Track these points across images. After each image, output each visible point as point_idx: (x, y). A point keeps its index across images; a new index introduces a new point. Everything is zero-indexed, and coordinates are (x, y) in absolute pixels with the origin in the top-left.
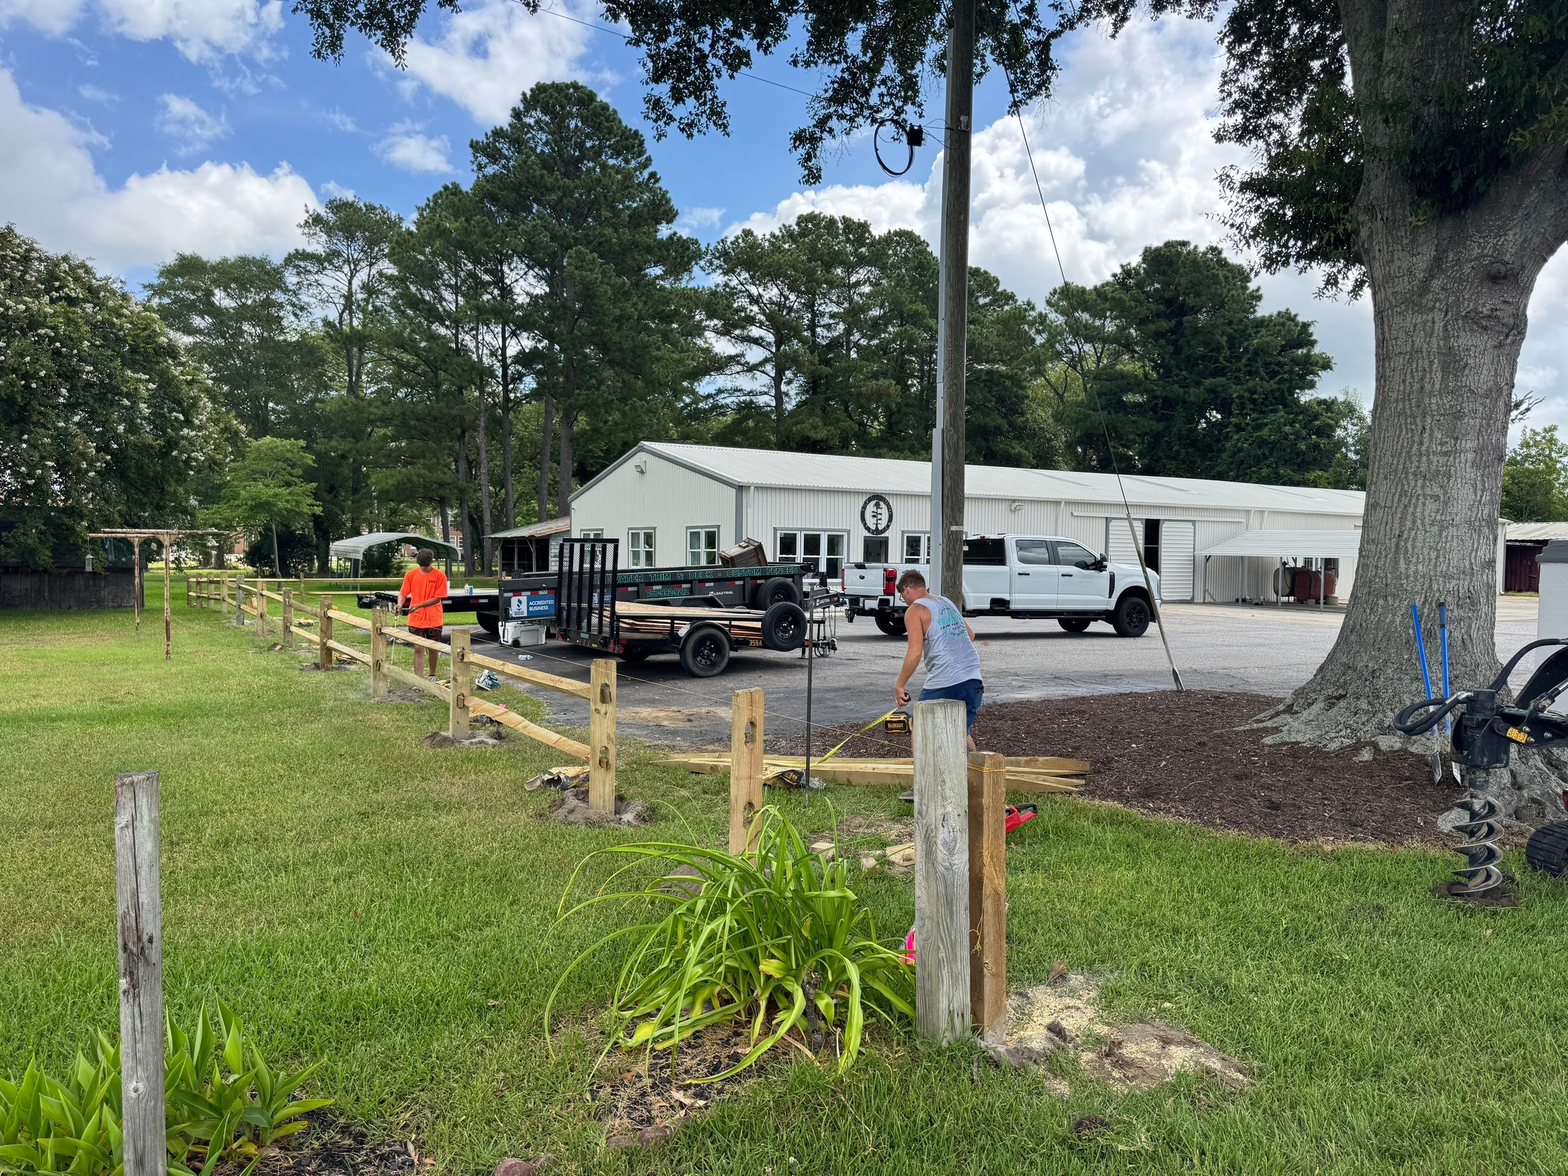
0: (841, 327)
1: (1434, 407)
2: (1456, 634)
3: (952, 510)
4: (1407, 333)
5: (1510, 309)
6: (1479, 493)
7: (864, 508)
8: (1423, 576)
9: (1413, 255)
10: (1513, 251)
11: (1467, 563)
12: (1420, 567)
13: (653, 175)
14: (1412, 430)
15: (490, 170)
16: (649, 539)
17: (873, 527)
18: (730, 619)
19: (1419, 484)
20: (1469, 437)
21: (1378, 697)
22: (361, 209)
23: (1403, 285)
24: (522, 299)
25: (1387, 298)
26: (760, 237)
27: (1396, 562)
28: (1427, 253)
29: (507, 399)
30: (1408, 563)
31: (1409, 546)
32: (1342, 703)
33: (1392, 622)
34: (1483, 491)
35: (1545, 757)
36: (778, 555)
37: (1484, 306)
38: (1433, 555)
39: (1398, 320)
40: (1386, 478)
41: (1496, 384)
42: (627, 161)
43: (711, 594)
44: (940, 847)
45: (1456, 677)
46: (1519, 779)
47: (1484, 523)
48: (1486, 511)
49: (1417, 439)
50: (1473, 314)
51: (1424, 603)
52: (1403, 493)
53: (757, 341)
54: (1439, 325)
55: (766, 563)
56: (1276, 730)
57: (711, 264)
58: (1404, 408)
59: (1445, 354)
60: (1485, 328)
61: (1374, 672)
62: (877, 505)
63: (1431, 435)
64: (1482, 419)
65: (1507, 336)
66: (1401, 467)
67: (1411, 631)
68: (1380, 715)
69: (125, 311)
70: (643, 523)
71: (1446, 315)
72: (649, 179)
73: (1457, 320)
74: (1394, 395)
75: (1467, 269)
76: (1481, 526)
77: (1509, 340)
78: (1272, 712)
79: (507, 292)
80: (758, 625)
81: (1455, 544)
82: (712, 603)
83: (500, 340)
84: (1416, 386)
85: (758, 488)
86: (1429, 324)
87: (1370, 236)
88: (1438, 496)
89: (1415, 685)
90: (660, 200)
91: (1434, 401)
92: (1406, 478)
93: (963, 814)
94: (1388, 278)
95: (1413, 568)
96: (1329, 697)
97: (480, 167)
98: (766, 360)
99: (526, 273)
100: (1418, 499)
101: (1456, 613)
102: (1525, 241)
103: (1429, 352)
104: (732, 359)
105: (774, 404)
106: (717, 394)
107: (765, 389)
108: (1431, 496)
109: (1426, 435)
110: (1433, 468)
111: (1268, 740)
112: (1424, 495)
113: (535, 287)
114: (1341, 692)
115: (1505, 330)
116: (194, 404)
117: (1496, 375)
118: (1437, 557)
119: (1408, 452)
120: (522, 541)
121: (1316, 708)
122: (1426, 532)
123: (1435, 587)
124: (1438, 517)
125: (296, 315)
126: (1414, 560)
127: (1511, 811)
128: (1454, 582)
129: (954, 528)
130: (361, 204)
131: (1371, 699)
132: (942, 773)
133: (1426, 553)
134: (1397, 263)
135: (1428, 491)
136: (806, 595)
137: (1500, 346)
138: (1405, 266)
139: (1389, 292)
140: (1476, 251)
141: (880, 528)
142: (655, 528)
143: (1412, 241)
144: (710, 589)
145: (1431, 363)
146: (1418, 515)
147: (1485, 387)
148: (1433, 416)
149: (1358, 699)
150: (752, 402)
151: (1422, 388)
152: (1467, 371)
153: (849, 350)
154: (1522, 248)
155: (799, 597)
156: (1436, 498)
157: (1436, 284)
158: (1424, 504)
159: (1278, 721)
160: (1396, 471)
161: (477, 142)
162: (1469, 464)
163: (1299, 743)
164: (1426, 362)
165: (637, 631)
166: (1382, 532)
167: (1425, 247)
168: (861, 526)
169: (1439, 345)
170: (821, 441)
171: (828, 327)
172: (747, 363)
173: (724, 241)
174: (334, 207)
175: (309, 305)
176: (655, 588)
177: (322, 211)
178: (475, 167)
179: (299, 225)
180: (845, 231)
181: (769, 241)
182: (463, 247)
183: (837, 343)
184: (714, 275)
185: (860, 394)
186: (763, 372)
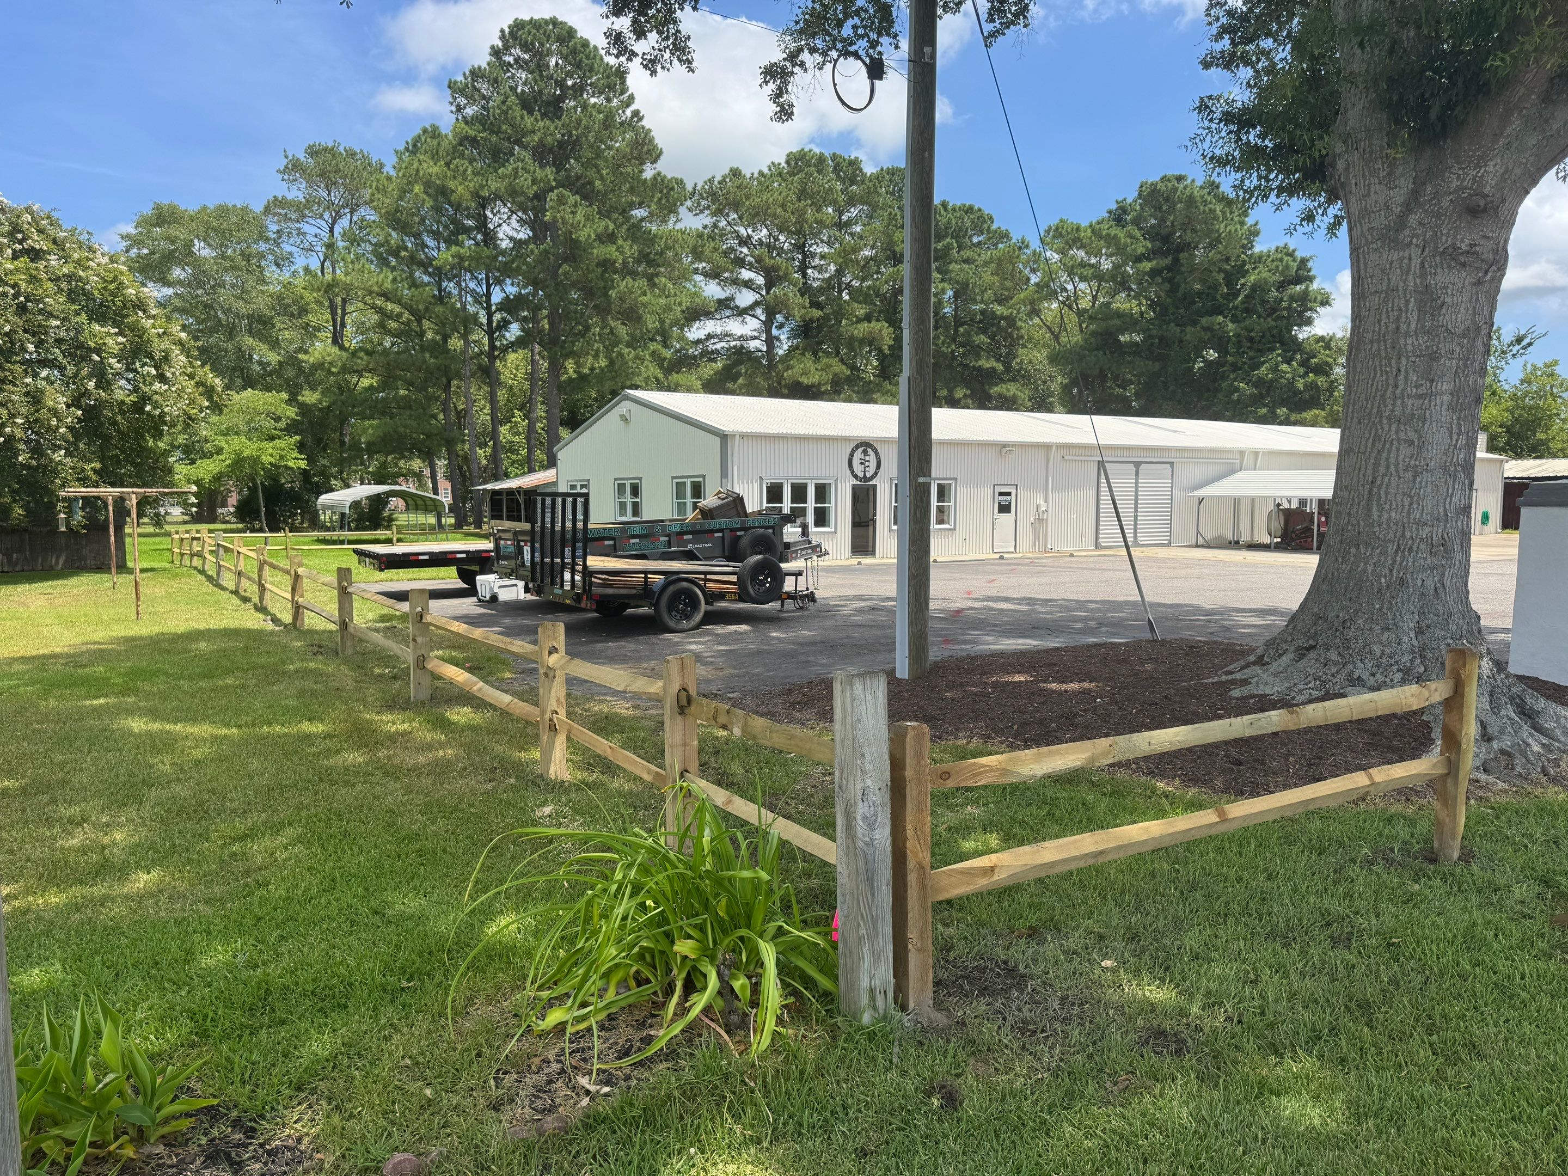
0: (832, 268)
1: (1410, 348)
2: (1429, 583)
3: (919, 461)
4: (1383, 271)
5: (1490, 244)
6: (1455, 437)
7: (852, 455)
8: (1396, 524)
9: (1390, 188)
10: (1493, 183)
11: (1441, 510)
12: (1393, 514)
13: (636, 113)
14: (1387, 373)
15: (470, 111)
16: (635, 490)
17: (861, 475)
18: (705, 573)
19: (1394, 427)
20: (1445, 379)
21: (1348, 648)
22: (340, 154)
23: (1380, 221)
24: (505, 244)
25: (1363, 235)
26: (748, 176)
27: (1369, 510)
28: (1405, 185)
29: (492, 347)
30: (1381, 510)
31: (1382, 493)
32: (1312, 654)
33: (1364, 570)
34: (1459, 435)
35: (1518, 706)
36: (765, 505)
37: (1462, 241)
38: (1407, 501)
39: (1373, 256)
40: (1360, 422)
41: (1474, 322)
42: (609, 100)
43: (690, 546)
44: (860, 823)
45: (1428, 626)
46: (1489, 730)
47: (1459, 468)
48: (1462, 456)
49: (1391, 382)
50: (1451, 250)
51: (1396, 551)
52: (1377, 437)
53: (748, 284)
54: (1416, 262)
55: (746, 515)
56: (1245, 682)
57: (699, 204)
58: (1379, 350)
59: (1421, 293)
60: (1464, 265)
61: (1344, 622)
62: (865, 452)
63: (1406, 378)
64: (1459, 359)
65: (1486, 273)
66: (1375, 410)
67: (1383, 580)
68: (1350, 666)
69: (91, 263)
70: (628, 472)
71: (1423, 251)
72: (632, 117)
73: (1434, 256)
74: (1369, 336)
75: (1445, 203)
76: (1456, 471)
77: (1488, 277)
78: (1242, 663)
79: (490, 237)
80: (734, 578)
81: (1429, 490)
82: (690, 556)
83: (484, 287)
84: (1392, 326)
85: (743, 436)
86: (1406, 261)
87: (1347, 169)
88: (1413, 442)
89: (1386, 635)
90: (644, 140)
91: (1409, 341)
92: (1380, 422)
93: (884, 787)
94: (1365, 212)
95: (1386, 516)
96: (1299, 648)
97: (459, 109)
98: (756, 304)
99: (509, 218)
100: (1392, 444)
101: (1429, 561)
102: (1506, 171)
103: (1405, 291)
104: (725, 304)
105: (765, 349)
106: (707, 340)
107: (755, 334)
108: (1406, 441)
109: (1401, 377)
110: (1408, 411)
111: (1236, 693)
112: (1399, 440)
113: (518, 231)
114: (1311, 642)
115: (1485, 266)
116: (166, 358)
117: (1474, 313)
118: (1411, 504)
119: (1383, 396)
120: (510, 492)
121: (1285, 659)
122: (1400, 478)
123: (1408, 534)
124: (1412, 462)
125: (277, 265)
126: (1387, 507)
127: (1478, 763)
128: (1427, 530)
129: (921, 480)
130: (342, 149)
131: (1341, 650)
132: (861, 747)
133: (1399, 499)
134: (1373, 197)
135: (1402, 435)
136: (787, 546)
137: (1479, 283)
138: (1381, 200)
139: (1365, 228)
140: (1455, 184)
141: (868, 475)
142: (640, 479)
143: (1390, 174)
144: (689, 541)
145: (1407, 302)
146: (1392, 460)
147: (1462, 327)
148: (1408, 357)
149: (1328, 650)
150: (742, 347)
151: (1398, 328)
152: (1444, 311)
153: (840, 292)
154: (1503, 179)
155: (780, 548)
156: (1411, 443)
157: (1413, 219)
158: (1398, 450)
159: (1248, 672)
160: (1370, 415)
161: (455, 82)
162: (1445, 407)
163: (1265, 695)
164: (1403, 301)
165: (610, 586)
166: (1355, 479)
167: (1402, 180)
168: (849, 473)
169: (1415, 283)
170: (813, 386)
171: (820, 269)
172: (737, 307)
173: (711, 181)
174: (313, 152)
175: (291, 254)
176: (632, 541)
177: (302, 156)
178: (454, 108)
179: (279, 171)
180: (835, 168)
181: (757, 179)
182: (443, 192)
183: (828, 285)
184: (701, 216)
185: (852, 338)
186: (753, 316)
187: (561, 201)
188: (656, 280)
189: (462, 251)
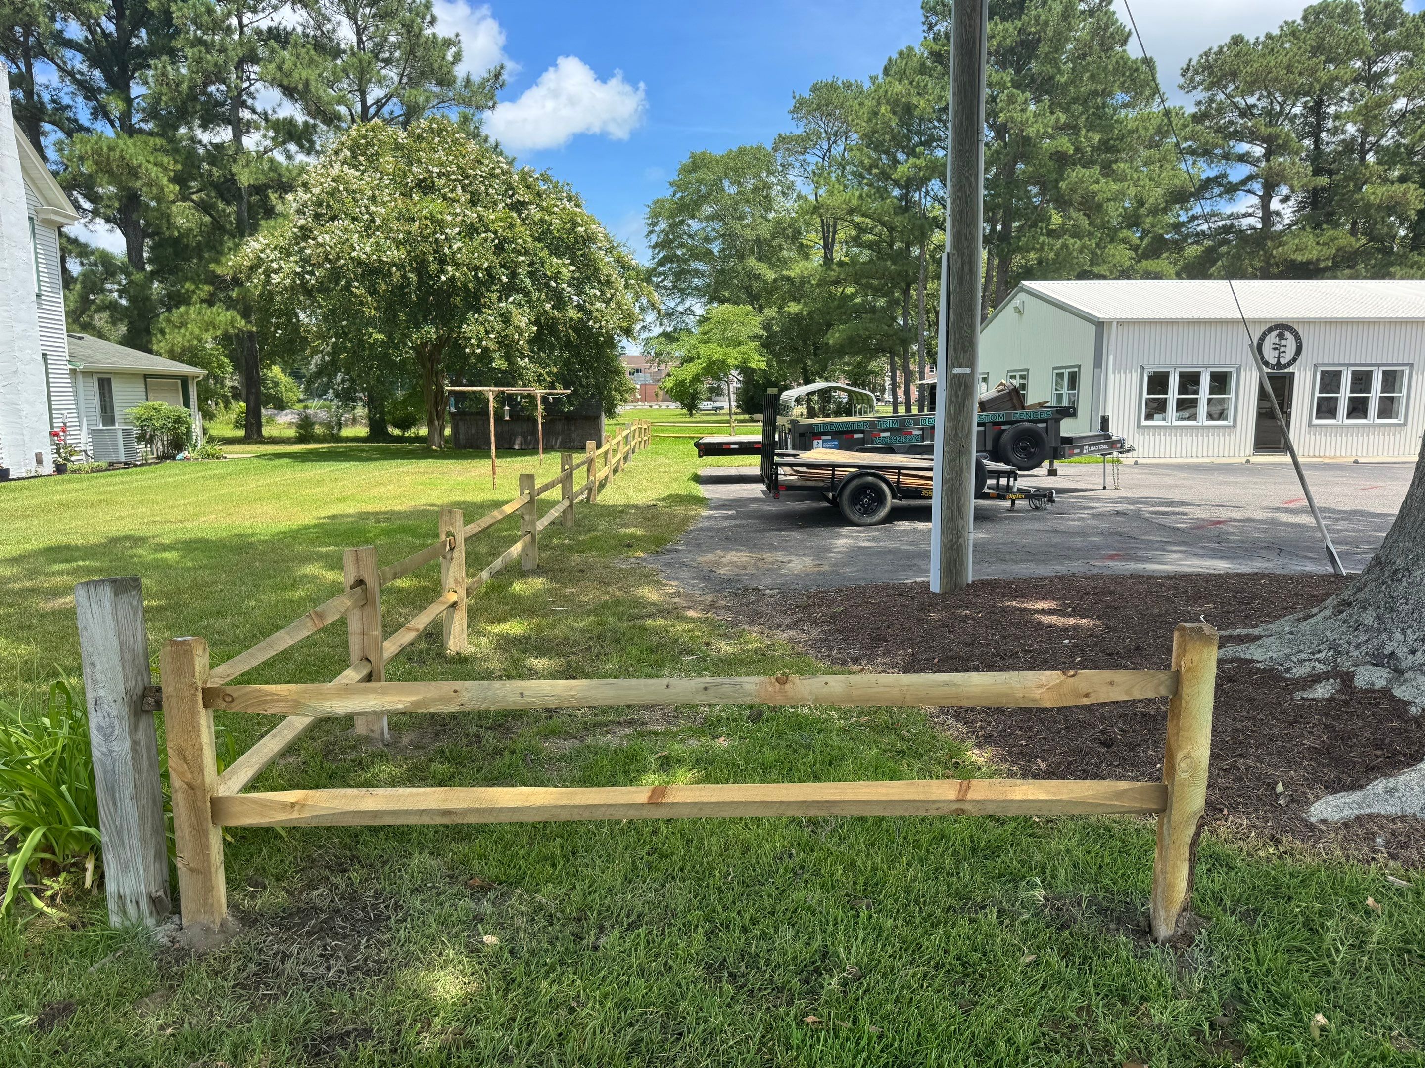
0: (1351, 128)
15: (940, 28)
17: (1273, 361)
18: (899, 468)
22: (839, 87)
26: (1252, 41)
44: (95, 732)
53: (1243, 158)
55: (1024, 407)
57: (1192, 80)
62: (1281, 336)
72: (1101, 3)
85: (1121, 323)
90: (1107, 25)
93: (120, 700)
97: (931, 27)
98: (1250, 178)
104: (1208, 183)
105: (1260, 225)
106: (1189, 222)
107: (1251, 210)
125: (783, 194)
141: (1283, 361)
142: (1028, 370)
150: (1232, 225)
153: (1362, 154)
168: (1257, 360)
170: (1309, 262)
172: (1229, 183)
173: (1206, 55)
174: (816, 89)
175: (792, 182)
176: (883, 434)
177: (807, 95)
178: (925, 28)
179: (790, 112)
180: (1367, 13)
181: (1263, 43)
182: (909, 109)
183: (1349, 147)
184: (1194, 92)
185: (1368, 206)
186: (1249, 191)
187: (1011, 100)
188: (1115, 167)
189: (918, 162)
